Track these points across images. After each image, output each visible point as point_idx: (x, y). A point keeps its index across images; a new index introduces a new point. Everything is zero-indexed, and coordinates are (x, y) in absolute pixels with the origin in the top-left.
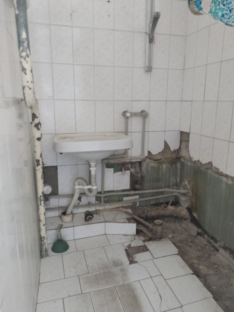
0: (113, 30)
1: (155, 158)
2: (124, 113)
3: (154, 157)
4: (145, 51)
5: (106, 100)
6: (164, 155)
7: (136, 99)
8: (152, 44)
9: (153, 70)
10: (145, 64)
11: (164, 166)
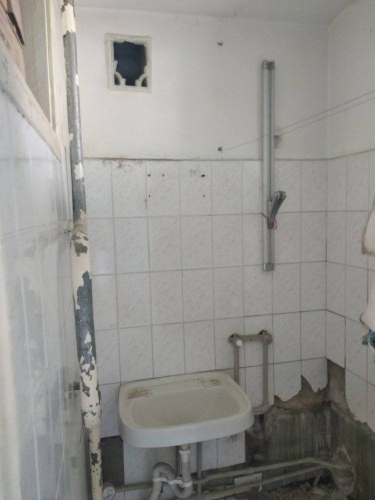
0: (210, 215)
1: (287, 406)
2: (232, 339)
3: (285, 404)
4: (262, 241)
5: (202, 321)
6: (301, 399)
7: (250, 314)
8: (272, 230)
9: (276, 267)
10: (263, 259)
11: (303, 417)
